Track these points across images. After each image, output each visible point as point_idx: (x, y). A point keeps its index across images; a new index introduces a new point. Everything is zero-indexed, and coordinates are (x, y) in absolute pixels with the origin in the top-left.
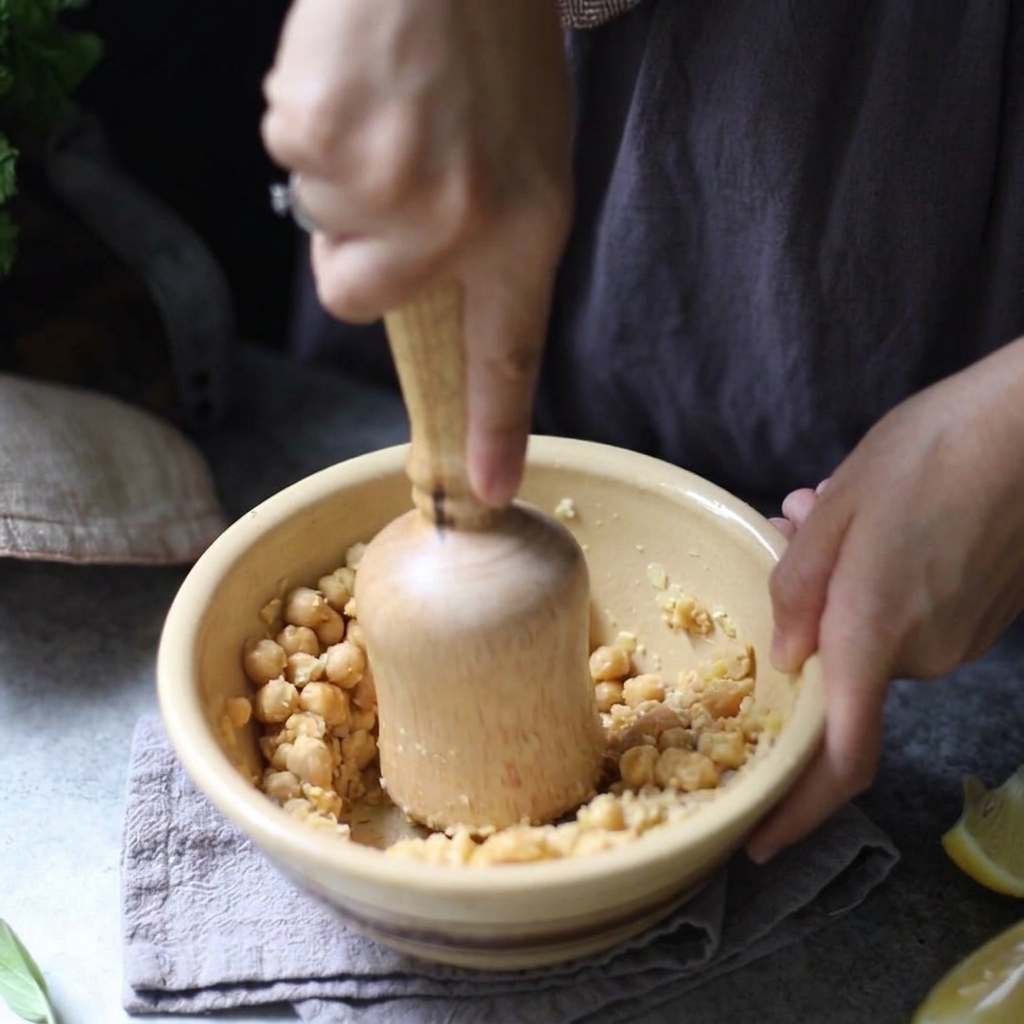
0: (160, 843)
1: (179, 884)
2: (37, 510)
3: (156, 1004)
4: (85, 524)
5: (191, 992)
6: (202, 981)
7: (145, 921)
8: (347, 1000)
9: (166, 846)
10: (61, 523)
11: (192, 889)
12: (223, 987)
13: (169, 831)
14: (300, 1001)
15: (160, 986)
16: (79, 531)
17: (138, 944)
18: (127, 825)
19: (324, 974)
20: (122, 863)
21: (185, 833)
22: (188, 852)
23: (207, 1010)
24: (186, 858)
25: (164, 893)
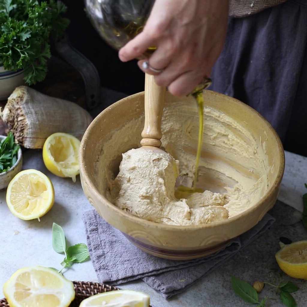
1: (107, 253)
5: (117, 281)
6: (120, 278)
7: (102, 264)
9: (101, 245)
12: (125, 279)
14: (143, 278)
15: (109, 281)
17: (102, 271)
19: (150, 271)
21: (105, 241)
24: (107, 246)
25: (104, 257)
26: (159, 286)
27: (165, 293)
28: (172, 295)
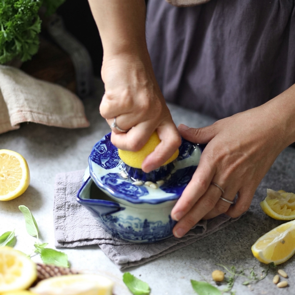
0: (63, 206)
1: (68, 216)
2: (40, 111)
3: (63, 245)
4: (51, 116)
5: (72, 242)
6: (75, 240)
7: (60, 225)
8: (112, 244)
9: (65, 206)
10: (46, 115)
11: (71, 217)
12: (80, 241)
13: (65, 203)
14: (100, 244)
15: (64, 241)
16: (50, 117)
17: (58, 231)
18: (55, 201)
19: (106, 238)
20: (54, 210)
21: (69, 203)
22: (70, 208)
23: (76, 247)
24: (70, 210)
25: (64, 218)
26: (115, 255)
27: (119, 264)
28: (127, 266)
